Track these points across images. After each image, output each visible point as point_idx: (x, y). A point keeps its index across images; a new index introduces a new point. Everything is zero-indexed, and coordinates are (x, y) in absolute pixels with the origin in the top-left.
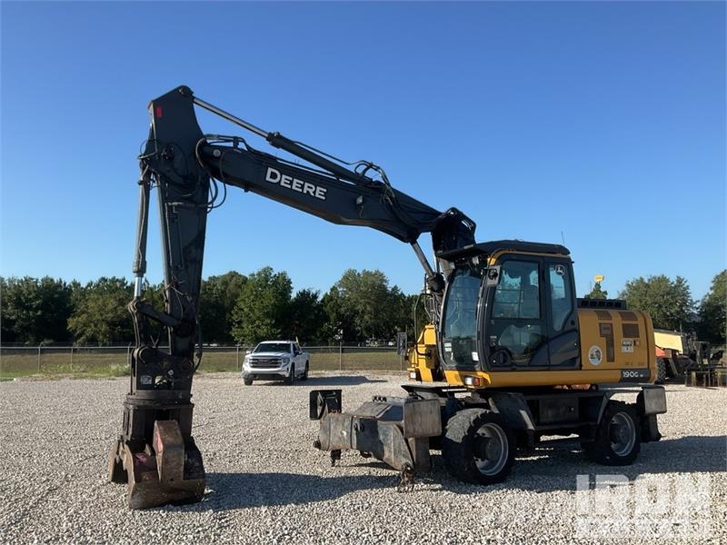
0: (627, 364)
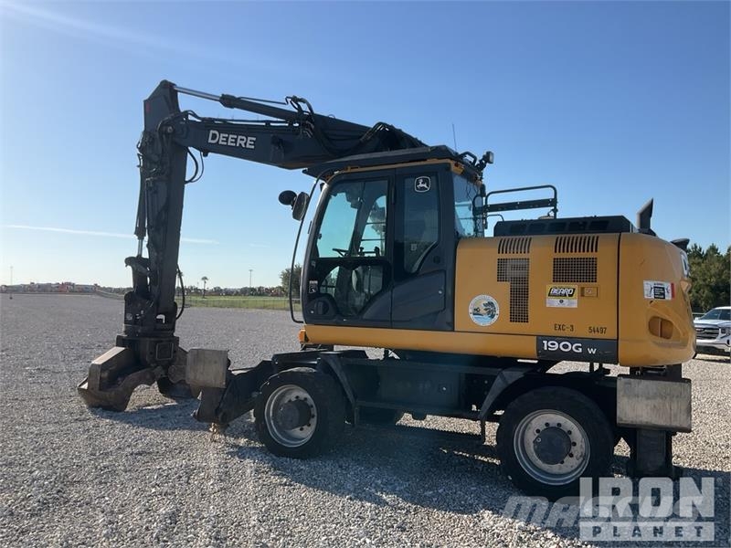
0: (561, 327)
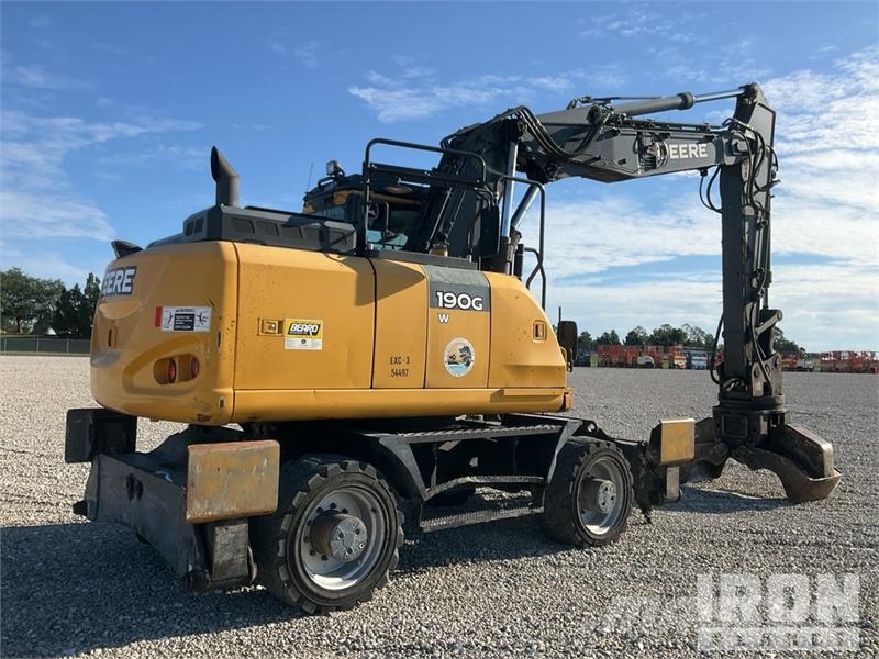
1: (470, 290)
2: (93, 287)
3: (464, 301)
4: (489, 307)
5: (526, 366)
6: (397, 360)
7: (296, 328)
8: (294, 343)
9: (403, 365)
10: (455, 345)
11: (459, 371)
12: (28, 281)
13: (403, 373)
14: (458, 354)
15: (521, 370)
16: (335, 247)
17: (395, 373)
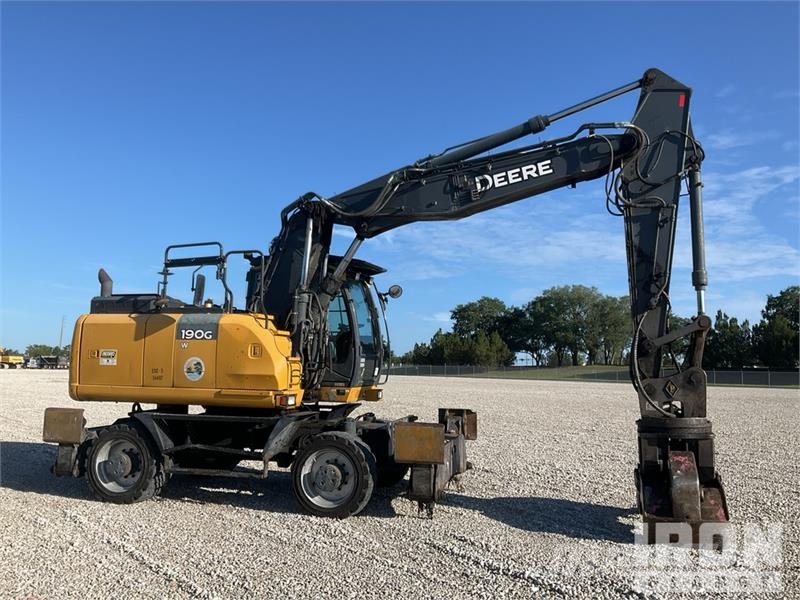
1: (204, 326)
2: (722, 322)
3: (199, 335)
4: (215, 336)
5: (243, 375)
6: (156, 371)
7: (105, 354)
8: (104, 362)
9: (159, 374)
10: (192, 361)
11: (195, 377)
12: (677, 321)
13: (160, 378)
14: (193, 367)
15: (239, 377)
16: (141, 310)
17: (155, 378)
